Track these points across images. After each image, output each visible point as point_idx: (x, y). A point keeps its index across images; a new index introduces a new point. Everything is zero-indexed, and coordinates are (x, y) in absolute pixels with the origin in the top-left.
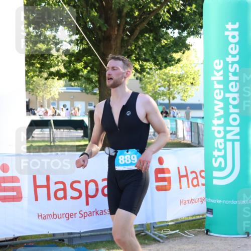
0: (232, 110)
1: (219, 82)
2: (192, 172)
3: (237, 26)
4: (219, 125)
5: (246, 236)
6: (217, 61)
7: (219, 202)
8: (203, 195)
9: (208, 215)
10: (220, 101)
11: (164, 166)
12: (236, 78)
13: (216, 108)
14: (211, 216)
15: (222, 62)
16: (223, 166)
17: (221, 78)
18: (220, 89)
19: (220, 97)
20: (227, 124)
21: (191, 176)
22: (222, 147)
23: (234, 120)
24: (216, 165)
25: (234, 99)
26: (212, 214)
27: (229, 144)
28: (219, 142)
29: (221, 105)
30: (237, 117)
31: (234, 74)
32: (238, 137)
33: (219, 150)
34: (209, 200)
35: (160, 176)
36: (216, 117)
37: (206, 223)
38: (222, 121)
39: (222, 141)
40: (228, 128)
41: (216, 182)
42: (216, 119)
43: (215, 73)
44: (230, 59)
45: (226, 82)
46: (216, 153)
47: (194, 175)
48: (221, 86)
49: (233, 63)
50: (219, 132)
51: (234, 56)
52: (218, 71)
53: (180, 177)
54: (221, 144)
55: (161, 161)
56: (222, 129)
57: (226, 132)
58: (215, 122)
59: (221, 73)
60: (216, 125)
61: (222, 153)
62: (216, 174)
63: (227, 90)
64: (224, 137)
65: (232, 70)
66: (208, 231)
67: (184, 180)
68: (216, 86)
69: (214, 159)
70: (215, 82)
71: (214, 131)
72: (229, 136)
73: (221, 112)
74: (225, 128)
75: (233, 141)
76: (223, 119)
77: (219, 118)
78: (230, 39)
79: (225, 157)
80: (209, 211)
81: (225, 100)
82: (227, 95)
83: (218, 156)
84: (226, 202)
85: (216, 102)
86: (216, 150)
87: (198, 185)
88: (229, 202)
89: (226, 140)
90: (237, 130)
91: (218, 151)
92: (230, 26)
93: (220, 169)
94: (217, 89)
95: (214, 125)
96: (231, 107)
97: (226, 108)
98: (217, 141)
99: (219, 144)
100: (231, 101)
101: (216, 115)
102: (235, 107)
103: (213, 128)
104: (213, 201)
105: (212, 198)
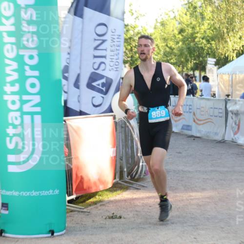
0: (29, 72)
1: (10, 34)
4: (13, 93)
5: (50, 235)
7: (16, 194)
9: (3, 212)
10: (13, 60)
13: (8, 70)
14: (6, 212)
15: (11, 4)
16: (20, 147)
17: (13, 29)
18: (12, 44)
20: (23, 91)
22: (17, 122)
23: (33, 85)
24: (11, 146)
25: (31, 57)
26: (7, 210)
27: (27, 119)
29: (15, 66)
30: (36, 82)
31: (30, 22)
32: (38, 109)
33: (15, 127)
34: (3, 192)
36: (9, 83)
37: (1, 222)
38: (16, 88)
39: (18, 114)
40: (25, 97)
41: (12, 169)
42: (8, 85)
43: (4, 20)
44: (22, 3)
46: (10, 131)
48: (13, 40)
49: (26, 8)
50: (13, 102)
52: (7, 18)
54: (16, 118)
56: (16, 98)
58: (8, 89)
59: (12, 20)
60: (9, 93)
61: (19, 130)
62: (11, 158)
66: (2, 234)
68: (7, 39)
69: (8, 139)
70: (5, 34)
71: (7, 101)
72: (27, 108)
73: (15, 76)
74: (21, 98)
75: (32, 114)
76: (17, 85)
77: (12, 84)
80: (4, 205)
81: (19, 59)
83: (14, 135)
84: (24, 194)
85: (7, 62)
86: (11, 127)
88: (28, 194)
89: (23, 113)
90: (37, 99)
91: (13, 128)
93: (17, 151)
94: (8, 43)
95: (6, 93)
96: (27, 68)
97: (21, 70)
98: (12, 115)
99: (14, 118)
100: (27, 60)
101: (9, 79)
102: (33, 68)
103: (6, 97)
104: (9, 193)
105: (8, 190)
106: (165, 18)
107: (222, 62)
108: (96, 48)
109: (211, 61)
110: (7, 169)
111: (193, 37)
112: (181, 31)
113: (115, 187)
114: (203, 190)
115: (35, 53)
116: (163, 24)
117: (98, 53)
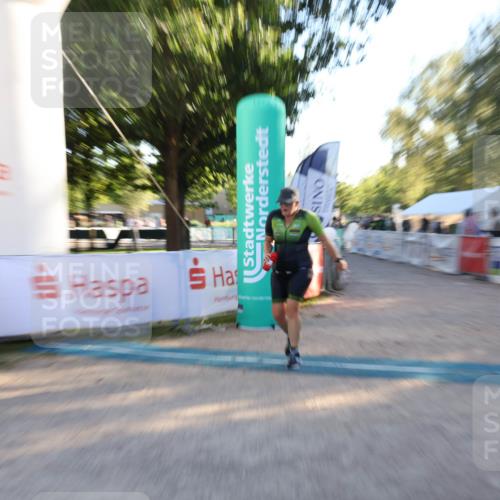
1: (250, 186)
2: (228, 272)
3: (267, 131)
4: (249, 227)
5: (272, 328)
6: (248, 166)
7: (248, 298)
8: (236, 293)
9: (240, 311)
11: (199, 266)
12: (266, 182)
13: (247, 211)
14: (242, 311)
19: (251, 201)
21: (226, 276)
24: (246, 264)
25: (264, 202)
26: (242, 309)
28: (249, 243)
29: (252, 208)
31: (264, 178)
33: (250, 251)
34: (240, 297)
35: (195, 275)
37: (238, 317)
38: (252, 224)
39: (252, 242)
41: (246, 280)
44: (260, 164)
45: (256, 186)
46: (246, 254)
47: (229, 275)
49: (262, 168)
50: (250, 234)
51: (263, 161)
53: (215, 276)
55: (196, 261)
56: (252, 230)
57: (256, 234)
58: (246, 224)
59: (252, 177)
61: (252, 254)
62: (246, 273)
63: (257, 193)
64: (254, 238)
65: (261, 174)
66: (238, 326)
67: (219, 279)
72: (258, 238)
73: (252, 215)
77: (249, 220)
78: (260, 144)
79: (254, 257)
80: (240, 306)
81: (256, 204)
82: (258, 198)
84: (254, 298)
85: (247, 205)
87: (233, 283)
88: (258, 298)
89: (256, 241)
92: (260, 131)
93: (250, 268)
95: (244, 227)
97: (256, 211)
98: (248, 242)
100: (261, 204)
104: (244, 298)
105: (243, 295)
106: (365, 177)
107: (404, 207)
108: (315, 197)
109: (396, 207)
110: (242, 280)
111: (383, 190)
112: (378, 186)
113: (322, 295)
114: (384, 297)
115: (266, 199)
116: (365, 181)
117: (316, 200)
